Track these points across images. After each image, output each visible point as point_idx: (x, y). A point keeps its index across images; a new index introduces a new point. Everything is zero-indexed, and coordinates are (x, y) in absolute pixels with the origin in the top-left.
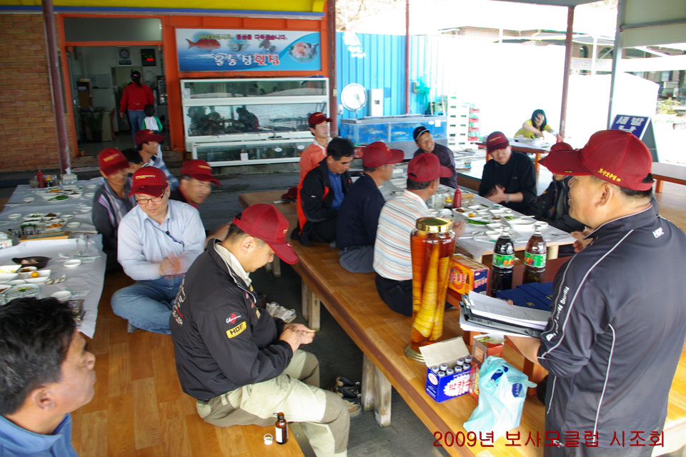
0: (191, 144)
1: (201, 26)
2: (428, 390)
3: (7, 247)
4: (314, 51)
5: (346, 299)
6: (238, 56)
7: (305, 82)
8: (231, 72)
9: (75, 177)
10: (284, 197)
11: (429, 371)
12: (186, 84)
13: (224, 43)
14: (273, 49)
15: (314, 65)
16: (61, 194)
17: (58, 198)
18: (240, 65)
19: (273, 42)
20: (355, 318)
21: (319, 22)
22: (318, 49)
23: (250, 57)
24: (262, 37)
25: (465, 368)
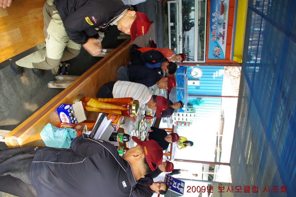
1: (230, 7)
2: (63, 105)
4: (216, 56)
5: (105, 68)
6: (216, 23)
7: (204, 52)
8: (209, 19)
10: (153, 41)
11: (71, 105)
13: (222, 17)
14: (218, 38)
15: (211, 56)
18: (212, 24)
19: (221, 38)
21: (229, 59)
22: (217, 58)
23: (216, 28)
24: (224, 34)
25: (72, 121)
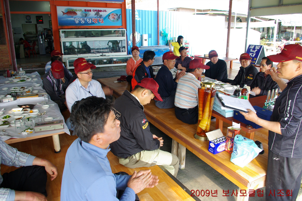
0: (65, 59)
1: (68, 5)
2: (209, 150)
3: (11, 101)
4: (119, 17)
5: (162, 119)
6: (85, 19)
7: (115, 31)
8: (82, 26)
9: (25, 72)
10: (118, 80)
11: (210, 142)
12: (62, 31)
13: (79, 13)
14: (101, 16)
15: (119, 23)
16: (22, 79)
17: (22, 81)
18: (86, 23)
19: (101, 13)
20: (169, 126)
21: (121, 4)
22: (121, 16)
23: (90, 19)
24: (96, 10)
25: (224, 140)
